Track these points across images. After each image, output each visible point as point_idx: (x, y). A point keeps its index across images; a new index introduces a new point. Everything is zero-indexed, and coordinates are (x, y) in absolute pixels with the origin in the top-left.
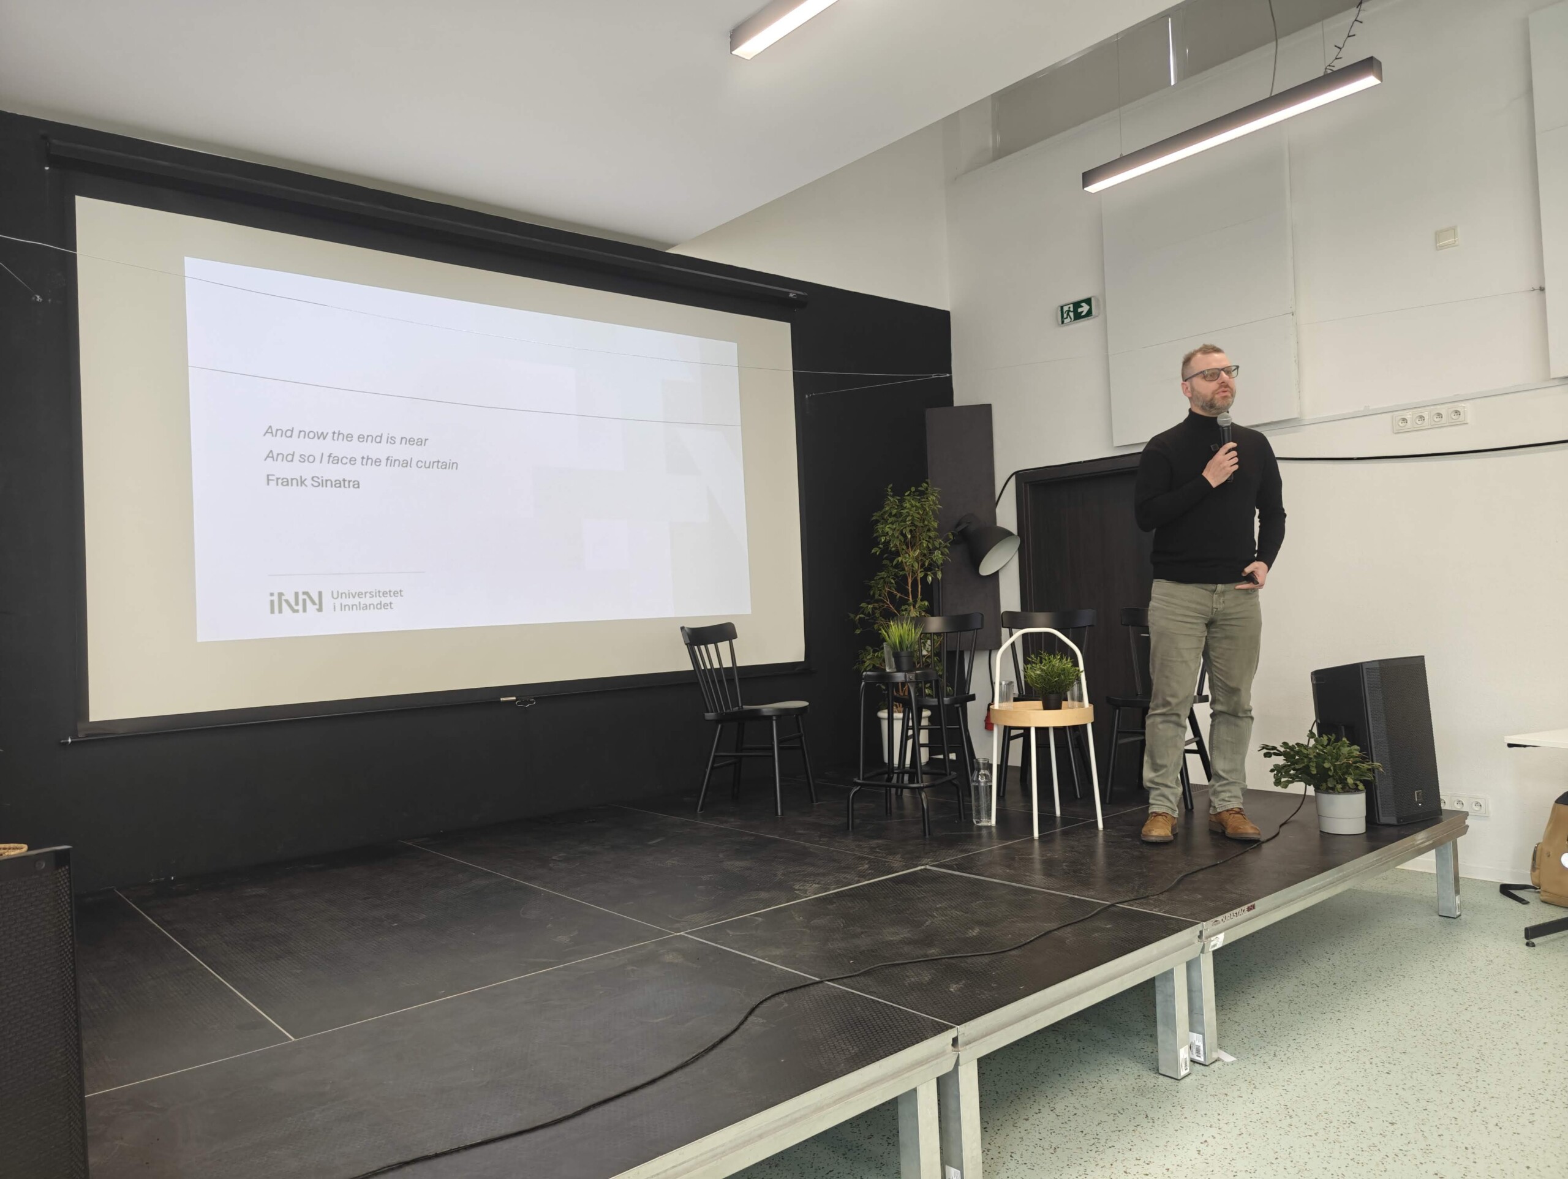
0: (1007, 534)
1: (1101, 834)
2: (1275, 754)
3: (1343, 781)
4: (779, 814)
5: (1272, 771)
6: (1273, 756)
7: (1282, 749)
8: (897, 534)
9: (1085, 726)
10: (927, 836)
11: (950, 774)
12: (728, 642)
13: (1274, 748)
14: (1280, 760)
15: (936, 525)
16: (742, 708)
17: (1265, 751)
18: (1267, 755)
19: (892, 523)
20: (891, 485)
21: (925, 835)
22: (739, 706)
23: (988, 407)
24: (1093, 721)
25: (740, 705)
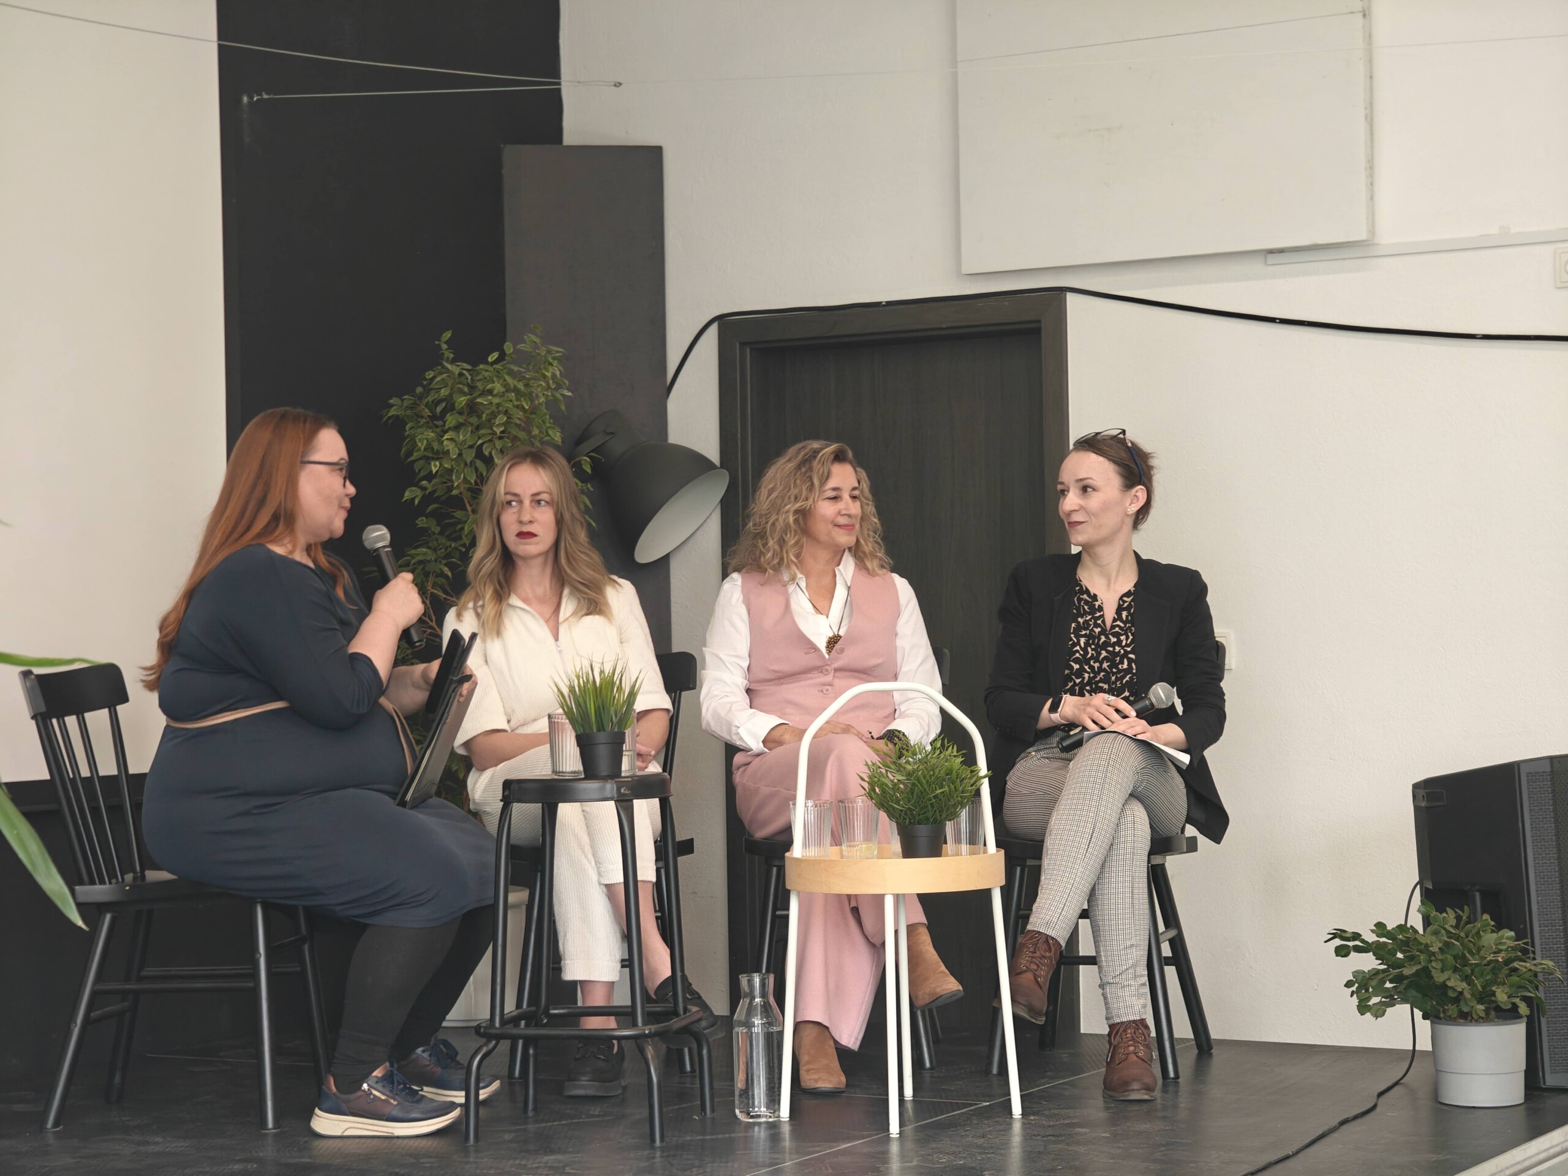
0: (697, 464)
1: (1017, 1127)
2: (1358, 949)
3: (1485, 996)
4: (270, 1125)
5: (1348, 984)
6: (1353, 954)
7: (1371, 938)
8: (469, 456)
9: (986, 894)
10: (658, 1143)
11: (686, 1010)
12: (106, 710)
13: (1356, 936)
14: (1368, 962)
15: (557, 436)
16: (143, 877)
17: (1337, 942)
18: (1341, 952)
19: (457, 428)
20: (447, 335)
21: (653, 1140)
22: (134, 872)
23: (656, 153)
24: (1003, 883)
25: (138, 869)
